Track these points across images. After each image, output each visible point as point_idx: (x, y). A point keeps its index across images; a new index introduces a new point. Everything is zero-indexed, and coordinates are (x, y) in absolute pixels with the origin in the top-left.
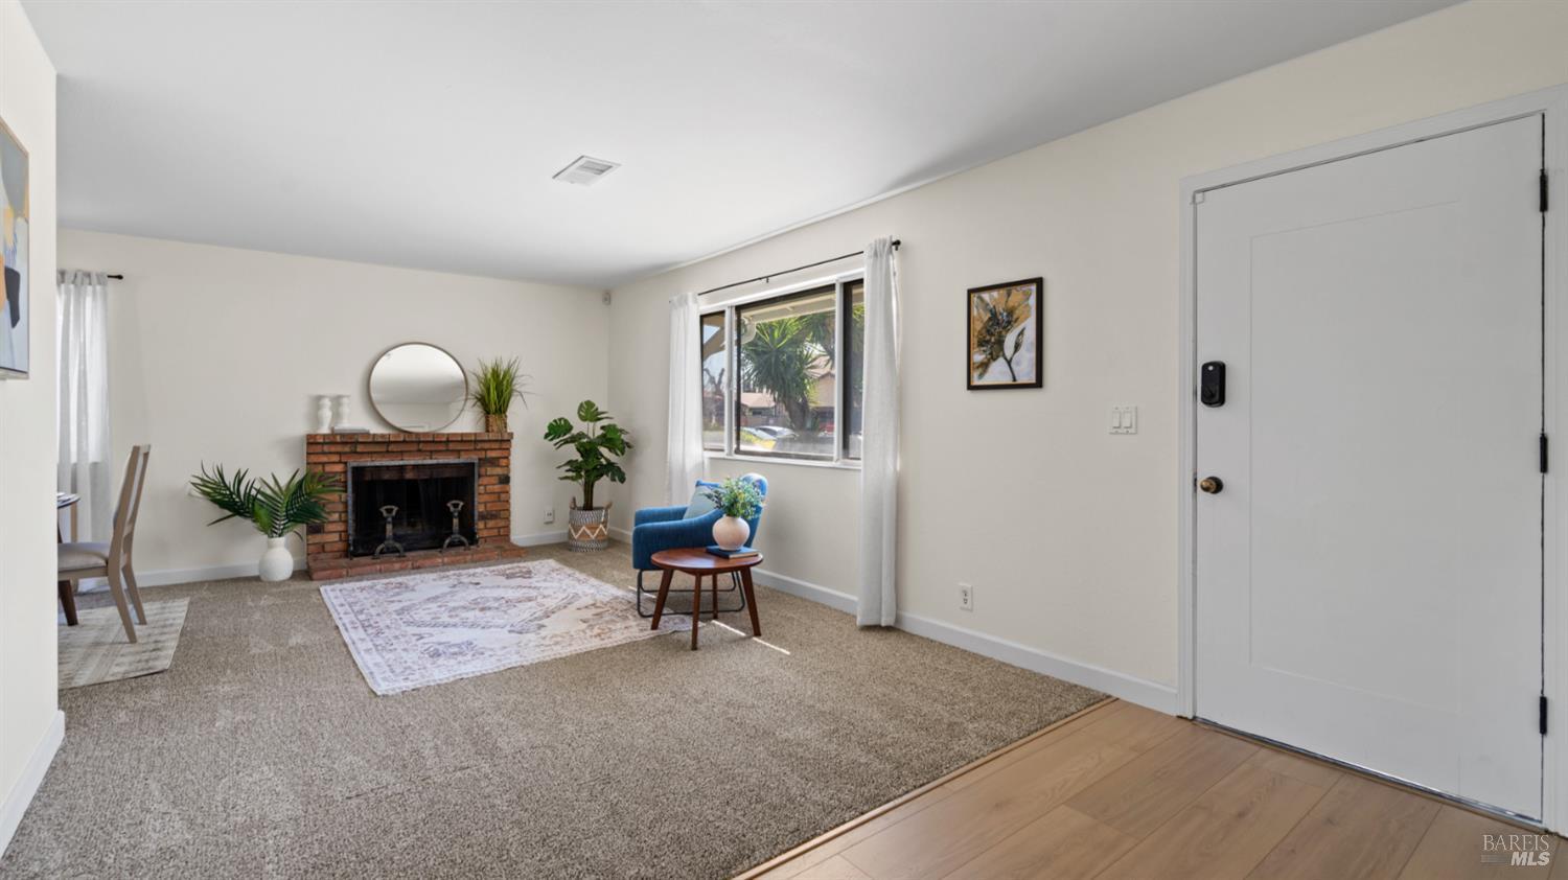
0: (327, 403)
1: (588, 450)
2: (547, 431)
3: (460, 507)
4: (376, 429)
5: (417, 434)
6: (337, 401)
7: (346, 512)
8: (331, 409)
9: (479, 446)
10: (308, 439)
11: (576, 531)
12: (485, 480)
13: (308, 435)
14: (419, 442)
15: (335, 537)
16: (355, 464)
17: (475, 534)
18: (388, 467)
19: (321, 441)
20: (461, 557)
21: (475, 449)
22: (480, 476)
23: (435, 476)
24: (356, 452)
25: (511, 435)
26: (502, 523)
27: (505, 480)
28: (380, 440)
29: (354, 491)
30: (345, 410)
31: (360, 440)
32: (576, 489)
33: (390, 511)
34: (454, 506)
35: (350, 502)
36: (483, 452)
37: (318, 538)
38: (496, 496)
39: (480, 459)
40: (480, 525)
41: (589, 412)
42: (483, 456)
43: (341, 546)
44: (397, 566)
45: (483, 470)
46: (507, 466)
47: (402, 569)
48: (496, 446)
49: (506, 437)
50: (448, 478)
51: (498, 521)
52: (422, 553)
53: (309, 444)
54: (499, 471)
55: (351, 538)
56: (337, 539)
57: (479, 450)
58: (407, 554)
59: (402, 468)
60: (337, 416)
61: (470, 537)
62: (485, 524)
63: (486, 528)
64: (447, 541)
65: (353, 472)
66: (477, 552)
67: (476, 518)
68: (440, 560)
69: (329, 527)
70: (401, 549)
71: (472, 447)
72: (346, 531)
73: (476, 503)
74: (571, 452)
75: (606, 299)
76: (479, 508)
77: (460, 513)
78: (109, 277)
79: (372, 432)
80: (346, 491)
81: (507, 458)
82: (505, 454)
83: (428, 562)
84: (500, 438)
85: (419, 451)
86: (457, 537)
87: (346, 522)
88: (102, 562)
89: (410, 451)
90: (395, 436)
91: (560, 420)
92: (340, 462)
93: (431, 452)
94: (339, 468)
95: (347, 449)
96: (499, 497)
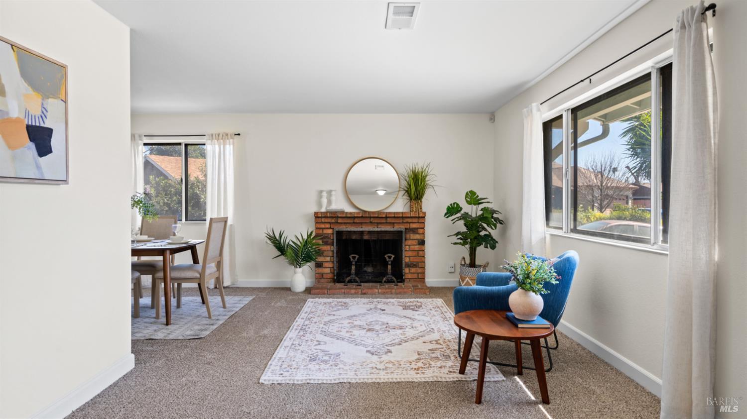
0: (324, 194)
1: (473, 225)
2: (446, 212)
3: (392, 258)
4: (349, 209)
5: (369, 212)
6: (330, 193)
7: (333, 256)
8: (327, 198)
9: (406, 220)
10: (315, 215)
11: (463, 281)
12: (409, 242)
13: (315, 213)
14: (371, 217)
15: (328, 271)
16: (337, 230)
17: (403, 276)
18: (354, 232)
19: (320, 216)
20: (389, 290)
21: (403, 222)
22: (406, 239)
23: (380, 239)
24: (338, 223)
25: (425, 213)
26: (420, 270)
27: (422, 242)
28: (349, 216)
29: (337, 245)
30: (333, 198)
31: (339, 216)
32: (465, 251)
33: (354, 258)
34: (390, 257)
35: (335, 251)
36: (408, 224)
37: (320, 270)
38: (417, 252)
39: (406, 229)
40: (407, 270)
41: (473, 198)
42: (408, 227)
43: (330, 276)
44: (353, 291)
45: (408, 236)
46: (423, 234)
47: (355, 293)
48: (415, 220)
49: (421, 215)
50: (388, 240)
51: (418, 268)
52: (371, 284)
53: (316, 217)
54: (418, 237)
55: (335, 272)
56: (329, 272)
57: (405, 223)
58: (362, 284)
59: (362, 233)
60: (329, 202)
61: (399, 277)
62: (410, 270)
63: (410, 273)
64: (385, 279)
65: (336, 234)
66: (401, 288)
67: (404, 266)
68: (377, 291)
69: (326, 265)
70: (359, 281)
71: (401, 221)
72: (333, 268)
73: (403, 257)
74: (461, 227)
75: (491, 119)
76: (406, 260)
77: (392, 262)
78: (235, 135)
79: (346, 211)
80: (333, 245)
81: (423, 228)
82: (421, 226)
83: (370, 291)
84: (417, 216)
85: (371, 222)
86: (390, 276)
87: (333, 262)
88: (198, 276)
89: (365, 223)
90: (358, 213)
91: (454, 203)
92: (330, 228)
93: (378, 223)
94: (330, 231)
95: (333, 221)
96: (418, 253)
